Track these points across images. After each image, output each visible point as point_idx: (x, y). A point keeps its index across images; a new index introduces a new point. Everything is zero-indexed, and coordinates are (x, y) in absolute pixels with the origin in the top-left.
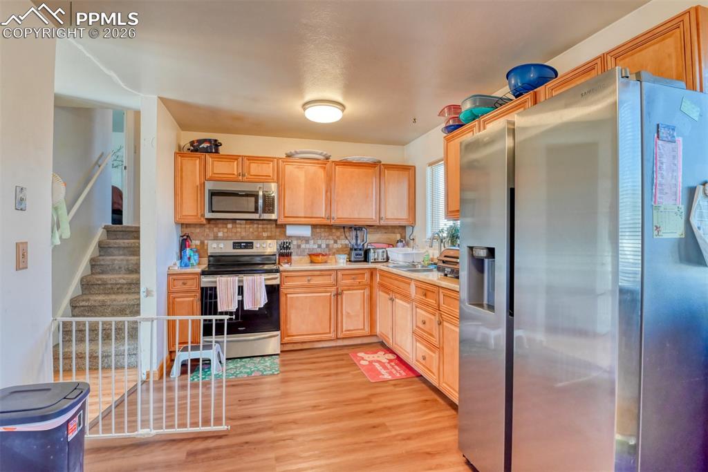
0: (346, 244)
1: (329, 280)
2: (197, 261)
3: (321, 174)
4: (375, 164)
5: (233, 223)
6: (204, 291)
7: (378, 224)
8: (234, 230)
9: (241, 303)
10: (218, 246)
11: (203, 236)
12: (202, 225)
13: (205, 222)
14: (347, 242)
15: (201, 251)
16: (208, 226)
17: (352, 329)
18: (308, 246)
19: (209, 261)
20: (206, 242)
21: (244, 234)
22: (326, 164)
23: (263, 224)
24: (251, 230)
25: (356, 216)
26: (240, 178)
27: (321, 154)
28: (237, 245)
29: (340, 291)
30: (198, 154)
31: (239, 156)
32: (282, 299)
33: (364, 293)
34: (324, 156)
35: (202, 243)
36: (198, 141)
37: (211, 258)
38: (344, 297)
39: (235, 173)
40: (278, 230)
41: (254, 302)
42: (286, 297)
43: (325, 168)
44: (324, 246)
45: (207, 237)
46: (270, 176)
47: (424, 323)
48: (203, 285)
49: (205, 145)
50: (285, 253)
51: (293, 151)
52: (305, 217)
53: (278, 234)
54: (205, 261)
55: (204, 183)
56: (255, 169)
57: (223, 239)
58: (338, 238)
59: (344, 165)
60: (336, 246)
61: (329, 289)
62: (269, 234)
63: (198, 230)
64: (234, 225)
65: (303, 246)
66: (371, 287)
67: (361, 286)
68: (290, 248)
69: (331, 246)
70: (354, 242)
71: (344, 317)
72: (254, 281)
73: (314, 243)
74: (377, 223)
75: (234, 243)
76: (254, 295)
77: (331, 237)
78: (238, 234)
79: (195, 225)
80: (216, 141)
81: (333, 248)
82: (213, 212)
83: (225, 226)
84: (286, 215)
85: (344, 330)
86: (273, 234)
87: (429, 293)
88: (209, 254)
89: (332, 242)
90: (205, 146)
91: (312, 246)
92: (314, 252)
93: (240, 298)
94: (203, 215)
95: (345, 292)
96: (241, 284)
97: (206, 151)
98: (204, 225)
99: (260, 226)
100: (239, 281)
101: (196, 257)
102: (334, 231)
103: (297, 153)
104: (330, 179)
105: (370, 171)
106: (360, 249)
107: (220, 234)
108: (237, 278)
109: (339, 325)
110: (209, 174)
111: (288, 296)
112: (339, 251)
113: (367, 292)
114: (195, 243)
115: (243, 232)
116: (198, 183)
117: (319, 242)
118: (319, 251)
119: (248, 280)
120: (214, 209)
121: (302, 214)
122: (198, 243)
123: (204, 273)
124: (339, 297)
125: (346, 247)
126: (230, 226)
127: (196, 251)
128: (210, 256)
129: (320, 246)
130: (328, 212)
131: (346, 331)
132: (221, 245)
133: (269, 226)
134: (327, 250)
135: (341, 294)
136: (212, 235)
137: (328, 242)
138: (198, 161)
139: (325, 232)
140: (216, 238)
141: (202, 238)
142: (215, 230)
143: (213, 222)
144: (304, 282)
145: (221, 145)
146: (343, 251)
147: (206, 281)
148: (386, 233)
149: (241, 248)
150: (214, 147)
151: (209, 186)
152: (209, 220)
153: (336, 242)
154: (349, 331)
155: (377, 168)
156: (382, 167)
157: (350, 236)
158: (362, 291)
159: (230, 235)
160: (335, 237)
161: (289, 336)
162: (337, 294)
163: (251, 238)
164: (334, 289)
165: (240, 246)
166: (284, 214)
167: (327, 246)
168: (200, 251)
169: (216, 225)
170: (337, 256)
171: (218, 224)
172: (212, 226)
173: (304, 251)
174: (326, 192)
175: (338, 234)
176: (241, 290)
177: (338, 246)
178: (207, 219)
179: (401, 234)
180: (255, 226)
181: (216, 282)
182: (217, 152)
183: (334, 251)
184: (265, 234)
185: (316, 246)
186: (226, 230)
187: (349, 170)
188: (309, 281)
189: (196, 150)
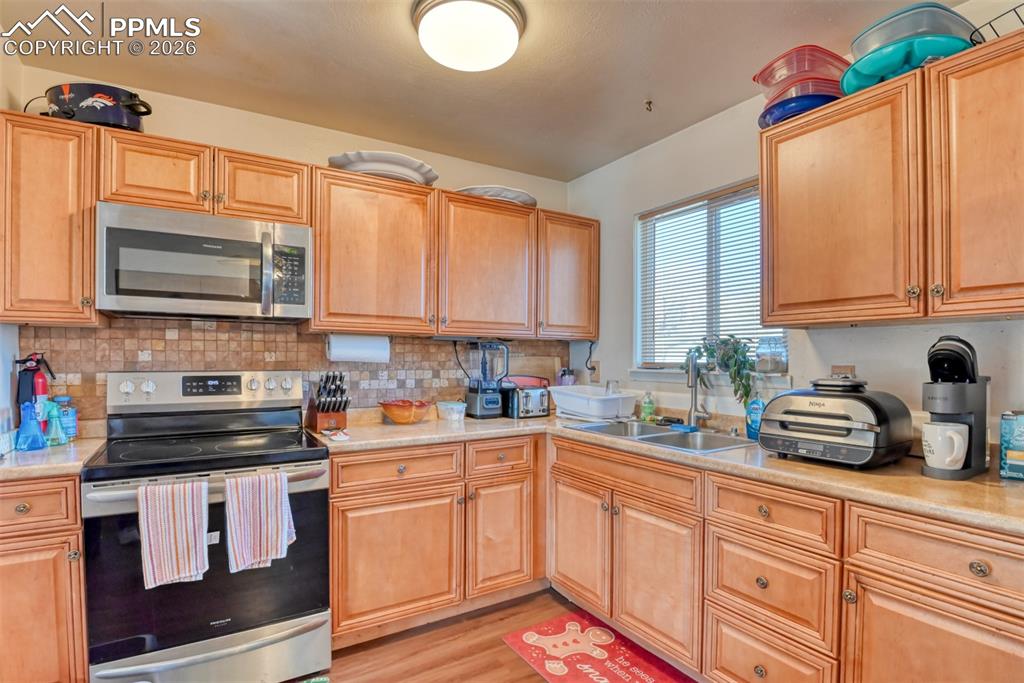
0: (458, 380)
1: (448, 468)
2: (72, 431)
3: (416, 217)
4: (528, 208)
5: (181, 328)
6: (93, 528)
7: (533, 337)
8: (185, 346)
9: (218, 554)
10: (137, 387)
11: (90, 360)
12: (86, 331)
13: (95, 321)
14: (460, 374)
15: (85, 403)
16: (105, 334)
17: (497, 574)
18: (375, 384)
19: (110, 430)
20: (100, 377)
21: (212, 356)
22: (426, 195)
23: (264, 332)
24: (233, 345)
25: (491, 318)
26: (207, 205)
27: (417, 169)
28: (195, 385)
29: (471, 490)
30: (74, 125)
31: (206, 146)
32: (335, 524)
33: (521, 490)
34: (422, 174)
35: (89, 380)
36: (74, 87)
37: (117, 423)
38: (480, 502)
39: (192, 190)
40: (304, 347)
41: (259, 545)
42: (345, 519)
43: (425, 204)
44: (410, 383)
45: (105, 365)
46: (290, 209)
47: (765, 586)
48: (89, 512)
49: (98, 102)
50: (328, 403)
51: (351, 153)
52: (378, 317)
53: (303, 356)
54: (98, 429)
55: (93, 211)
56: (249, 185)
57: (150, 369)
58: (442, 365)
59: (467, 202)
60: (437, 383)
61: (447, 489)
62: (281, 357)
63: (74, 345)
64: (184, 333)
65: (364, 384)
66: (536, 476)
67: (515, 476)
68: (343, 392)
69: (426, 385)
70: (477, 374)
71: (480, 548)
72: (257, 489)
73: (390, 378)
74: (530, 334)
75: (185, 380)
76: (258, 526)
77: (426, 364)
78: (197, 357)
79: (64, 331)
80: (133, 96)
81: (430, 388)
82: (119, 291)
83: (156, 334)
84: (332, 311)
85: (480, 579)
86: (292, 356)
87: (775, 510)
88: (109, 412)
89: (428, 374)
90: (98, 105)
91: (385, 383)
92: (390, 399)
93: (215, 537)
94: (89, 302)
95: (483, 492)
96: (218, 499)
97: (101, 119)
98: (94, 330)
99: (257, 336)
100: (211, 491)
101: (70, 420)
102: (433, 350)
103: (361, 159)
104: (436, 231)
105: (520, 221)
106: (494, 390)
107: (144, 357)
108: (205, 485)
109: (470, 569)
110: (110, 184)
111: (350, 515)
112: (445, 395)
113: (527, 487)
114: (68, 379)
115: (211, 350)
116: (72, 208)
117: (402, 375)
118: (400, 395)
119: (237, 486)
120: (122, 286)
121: (372, 310)
122: (75, 379)
123: (91, 475)
124: (469, 505)
125: (459, 385)
126: (172, 334)
127: (69, 404)
128: (111, 417)
129: (402, 384)
130: (433, 305)
131: (484, 580)
132: (149, 386)
133: (280, 338)
134: (417, 392)
135: (474, 497)
136: (118, 358)
137: (420, 374)
138: (72, 145)
139: (412, 351)
140: (131, 367)
141: (90, 368)
142: (130, 344)
143: (121, 323)
144: (388, 474)
145: (148, 112)
146: (451, 395)
147: (102, 499)
148: (534, 355)
149: (207, 393)
150: (127, 113)
151: (109, 216)
152: (109, 316)
153: (436, 375)
154: (490, 579)
155: (532, 217)
156: (541, 214)
157: (467, 361)
158: (518, 486)
159: (174, 357)
160: (435, 365)
161: (351, 617)
162: (467, 499)
163: (234, 366)
164: (458, 487)
165: (206, 387)
166: (328, 308)
167: (419, 383)
168: (81, 405)
169: (132, 332)
170: (442, 406)
171: (137, 329)
172: (120, 334)
173: (366, 396)
174: (428, 261)
175: (442, 357)
176: (217, 516)
177: (442, 383)
178: (101, 313)
179: (562, 358)
180: (245, 335)
181: (135, 500)
182: (135, 127)
183: (433, 394)
184: (270, 357)
185: (393, 385)
186: (160, 346)
187: (478, 214)
188: (400, 472)
189: (68, 114)
